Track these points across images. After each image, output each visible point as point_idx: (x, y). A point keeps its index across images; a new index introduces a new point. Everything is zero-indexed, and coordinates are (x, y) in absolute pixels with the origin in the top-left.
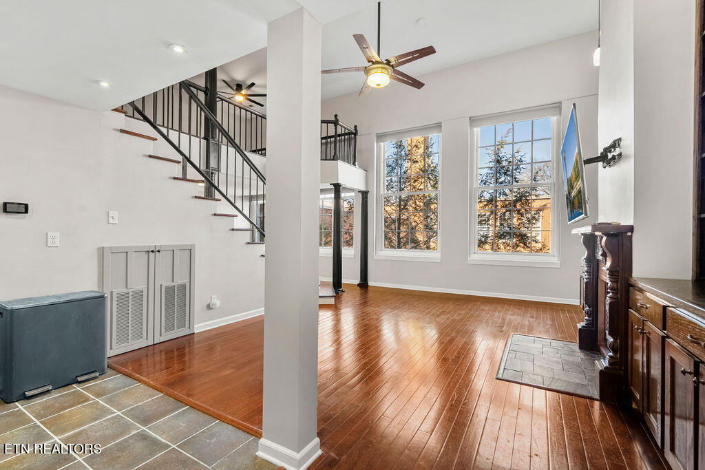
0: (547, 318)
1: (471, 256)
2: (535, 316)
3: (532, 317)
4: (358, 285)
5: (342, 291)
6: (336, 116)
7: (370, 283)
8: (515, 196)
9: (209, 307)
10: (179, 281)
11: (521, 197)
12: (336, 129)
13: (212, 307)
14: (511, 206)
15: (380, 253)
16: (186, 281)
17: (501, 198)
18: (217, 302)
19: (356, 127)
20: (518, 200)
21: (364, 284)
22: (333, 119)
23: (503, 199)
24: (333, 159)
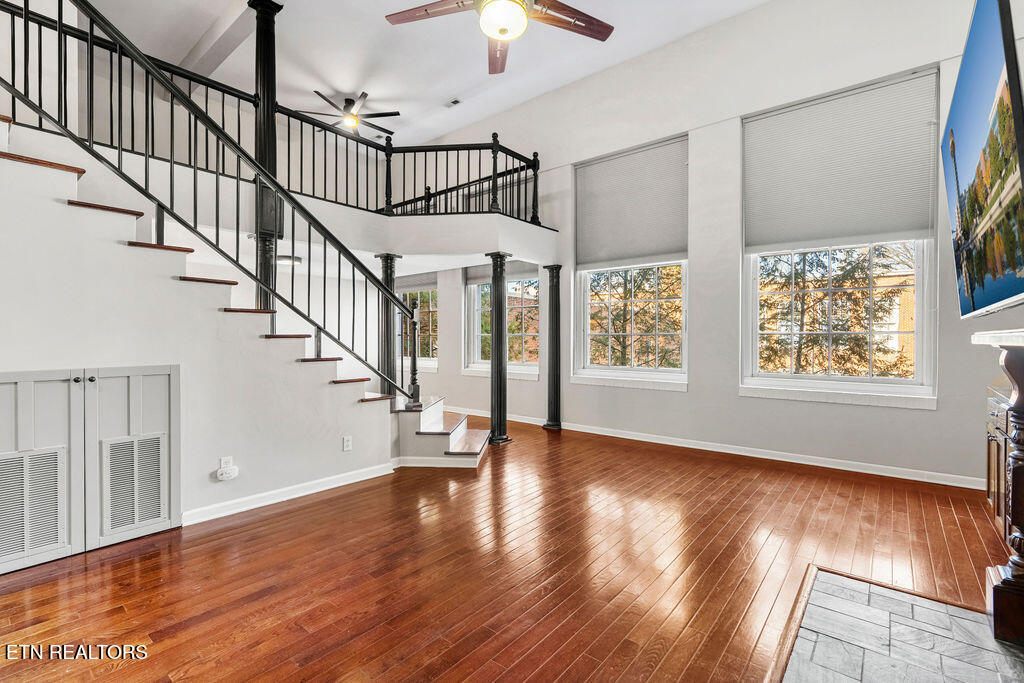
0: (904, 520)
1: (745, 380)
2: (877, 516)
3: (869, 519)
4: (544, 428)
5: (506, 440)
6: (495, 136)
7: (565, 425)
8: (842, 269)
9: (214, 477)
10: (141, 433)
11: (854, 269)
12: (495, 158)
13: (220, 478)
14: (835, 287)
15: (584, 372)
16: (159, 432)
17: (814, 272)
18: (232, 470)
19: (535, 155)
20: (848, 275)
21: (554, 427)
22: (490, 140)
23: (818, 275)
24: (490, 212)
